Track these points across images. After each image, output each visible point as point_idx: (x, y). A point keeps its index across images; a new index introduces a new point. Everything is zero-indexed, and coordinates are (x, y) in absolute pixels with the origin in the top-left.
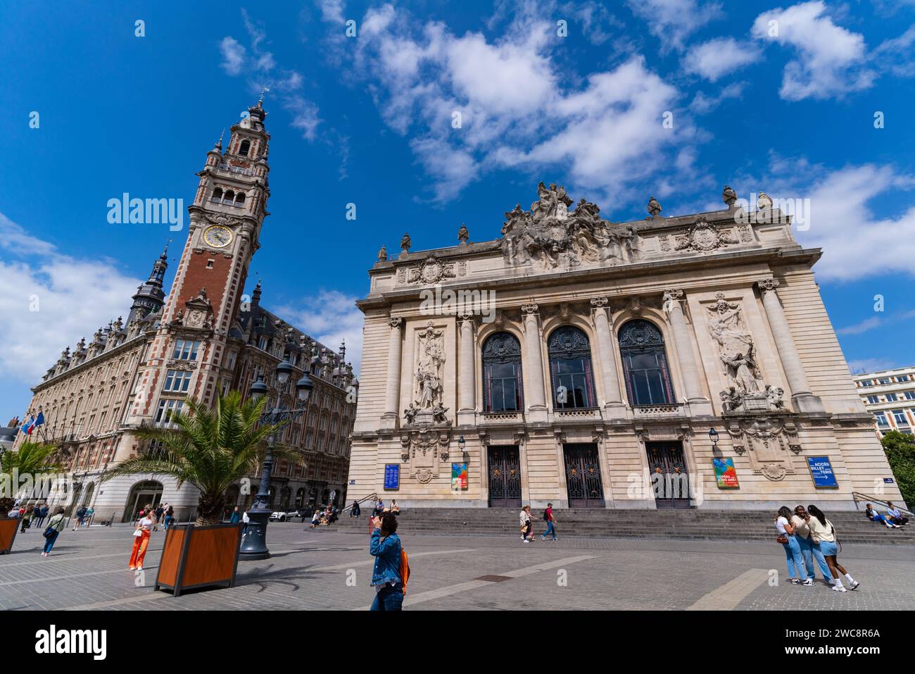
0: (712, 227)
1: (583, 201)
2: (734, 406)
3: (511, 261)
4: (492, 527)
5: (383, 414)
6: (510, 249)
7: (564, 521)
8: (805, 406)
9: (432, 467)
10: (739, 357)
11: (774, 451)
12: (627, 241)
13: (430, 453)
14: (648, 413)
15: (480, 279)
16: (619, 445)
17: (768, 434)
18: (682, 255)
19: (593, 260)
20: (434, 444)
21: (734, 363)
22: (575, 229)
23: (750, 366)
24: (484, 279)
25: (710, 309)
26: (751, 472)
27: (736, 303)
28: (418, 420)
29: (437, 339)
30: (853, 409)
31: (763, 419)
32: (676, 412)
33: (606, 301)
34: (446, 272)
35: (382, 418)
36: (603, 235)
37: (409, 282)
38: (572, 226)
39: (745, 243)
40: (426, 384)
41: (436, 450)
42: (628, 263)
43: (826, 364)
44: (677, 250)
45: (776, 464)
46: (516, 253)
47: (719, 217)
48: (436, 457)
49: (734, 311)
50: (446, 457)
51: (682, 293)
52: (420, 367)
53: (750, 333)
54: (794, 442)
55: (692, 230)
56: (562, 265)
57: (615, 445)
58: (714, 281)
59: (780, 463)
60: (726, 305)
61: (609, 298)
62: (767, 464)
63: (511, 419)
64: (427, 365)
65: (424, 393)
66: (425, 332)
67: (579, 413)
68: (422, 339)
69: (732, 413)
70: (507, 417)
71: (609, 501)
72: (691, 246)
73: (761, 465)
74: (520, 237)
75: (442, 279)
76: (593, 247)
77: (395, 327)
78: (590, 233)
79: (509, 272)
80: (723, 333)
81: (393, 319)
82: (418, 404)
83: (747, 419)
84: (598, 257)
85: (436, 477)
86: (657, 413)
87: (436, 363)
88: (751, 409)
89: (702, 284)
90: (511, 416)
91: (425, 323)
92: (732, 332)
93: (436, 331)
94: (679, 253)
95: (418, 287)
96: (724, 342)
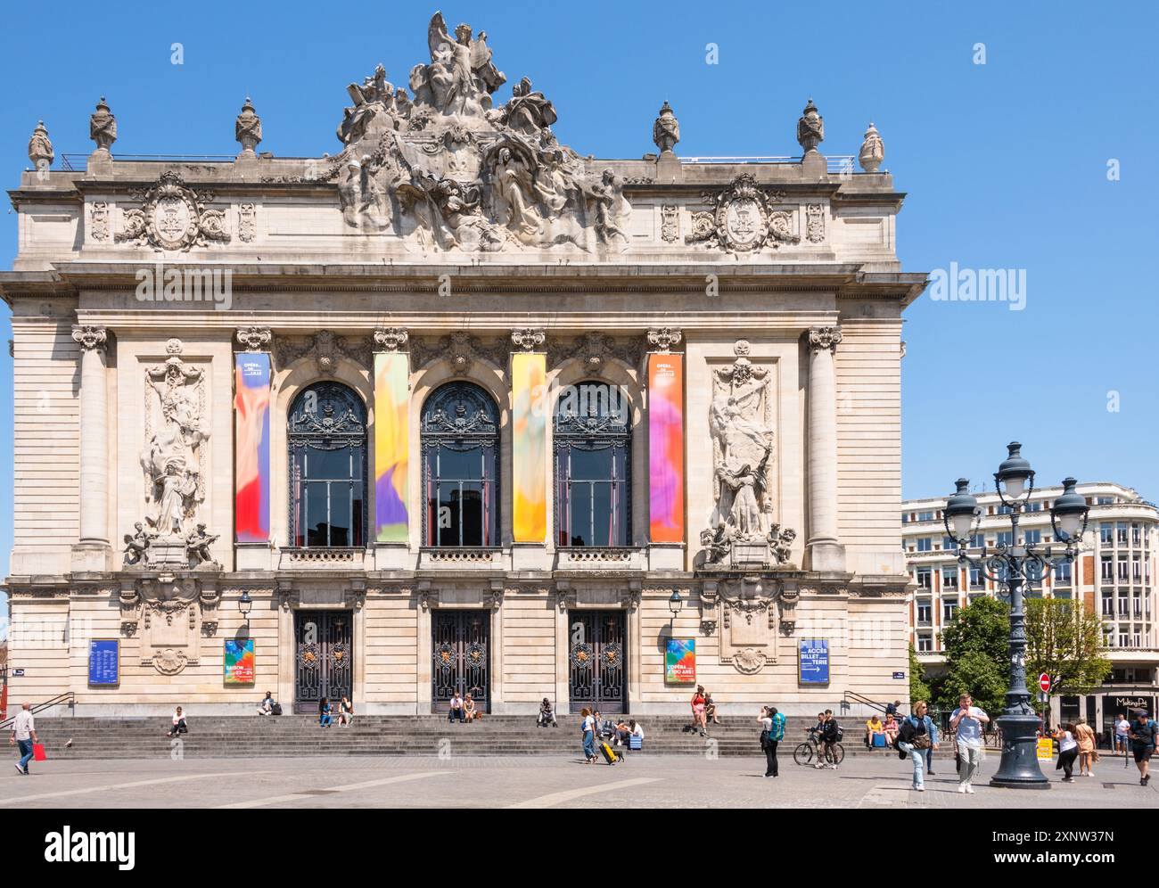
0: (762, 198)
1: (525, 88)
2: (717, 556)
3: (358, 218)
4: (302, 744)
5: (77, 541)
6: (357, 188)
7: (420, 734)
8: (821, 561)
9: (186, 646)
10: (743, 473)
11: (758, 628)
12: (599, 208)
13: (181, 620)
14: (581, 562)
15: (288, 255)
16: (526, 613)
17: (756, 602)
18: (694, 256)
19: (528, 243)
20: (189, 603)
21: (734, 483)
22: (501, 161)
23: (759, 489)
24: (295, 255)
25: (720, 375)
26: (716, 660)
27: (765, 367)
28: (153, 555)
29: (190, 387)
30: (885, 568)
31: (754, 579)
32: (626, 562)
33: (541, 339)
34: (206, 225)
35: (76, 549)
36: (554, 185)
37: (119, 239)
38: (495, 153)
39: (810, 243)
40: (170, 483)
41: (192, 615)
42: (593, 260)
43: (872, 491)
44: (688, 241)
45: (756, 649)
46: (369, 200)
47: (780, 176)
48: (192, 628)
49: (756, 384)
50: (209, 629)
51: (677, 339)
52: (153, 446)
53: (773, 428)
54: (788, 616)
55: (725, 199)
56: (464, 245)
57: (520, 614)
58: (739, 319)
59: (761, 648)
60: (748, 372)
61: (548, 334)
62: (742, 649)
63: (341, 561)
64: (170, 443)
65: (166, 501)
66: (162, 368)
67: (465, 556)
68: (157, 384)
69: (709, 567)
70: (333, 557)
71: (499, 704)
72: (715, 234)
73: (735, 650)
74: (379, 161)
75: (199, 241)
76: (532, 212)
77: (90, 349)
78: (529, 176)
79: (352, 245)
80: (730, 424)
81: (84, 330)
82: (152, 524)
83: (734, 577)
84: (539, 237)
85: (193, 664)
86: (596, 561)
87: (190, 440)
88: (741, 563)
89: (717, 322)
90: (341, 557)
91: (159, 348)
92: (747, 424)
93: (186, 368)
94: (691, 248)
95: (142, 254)
96: (729, 441)
